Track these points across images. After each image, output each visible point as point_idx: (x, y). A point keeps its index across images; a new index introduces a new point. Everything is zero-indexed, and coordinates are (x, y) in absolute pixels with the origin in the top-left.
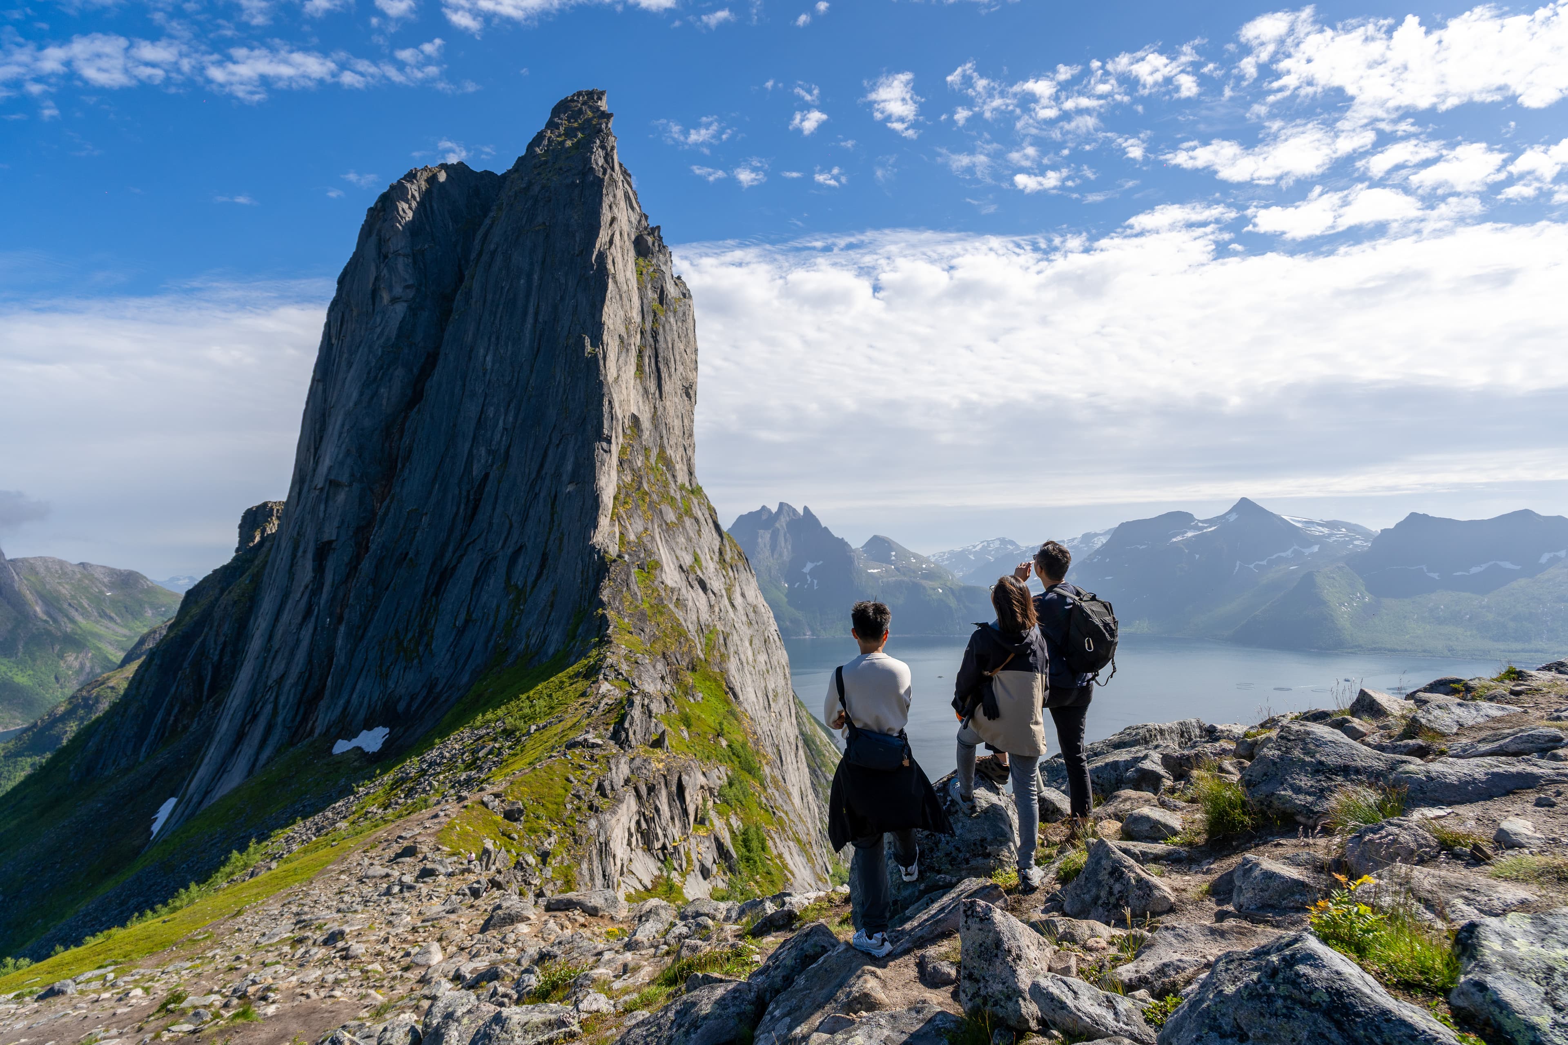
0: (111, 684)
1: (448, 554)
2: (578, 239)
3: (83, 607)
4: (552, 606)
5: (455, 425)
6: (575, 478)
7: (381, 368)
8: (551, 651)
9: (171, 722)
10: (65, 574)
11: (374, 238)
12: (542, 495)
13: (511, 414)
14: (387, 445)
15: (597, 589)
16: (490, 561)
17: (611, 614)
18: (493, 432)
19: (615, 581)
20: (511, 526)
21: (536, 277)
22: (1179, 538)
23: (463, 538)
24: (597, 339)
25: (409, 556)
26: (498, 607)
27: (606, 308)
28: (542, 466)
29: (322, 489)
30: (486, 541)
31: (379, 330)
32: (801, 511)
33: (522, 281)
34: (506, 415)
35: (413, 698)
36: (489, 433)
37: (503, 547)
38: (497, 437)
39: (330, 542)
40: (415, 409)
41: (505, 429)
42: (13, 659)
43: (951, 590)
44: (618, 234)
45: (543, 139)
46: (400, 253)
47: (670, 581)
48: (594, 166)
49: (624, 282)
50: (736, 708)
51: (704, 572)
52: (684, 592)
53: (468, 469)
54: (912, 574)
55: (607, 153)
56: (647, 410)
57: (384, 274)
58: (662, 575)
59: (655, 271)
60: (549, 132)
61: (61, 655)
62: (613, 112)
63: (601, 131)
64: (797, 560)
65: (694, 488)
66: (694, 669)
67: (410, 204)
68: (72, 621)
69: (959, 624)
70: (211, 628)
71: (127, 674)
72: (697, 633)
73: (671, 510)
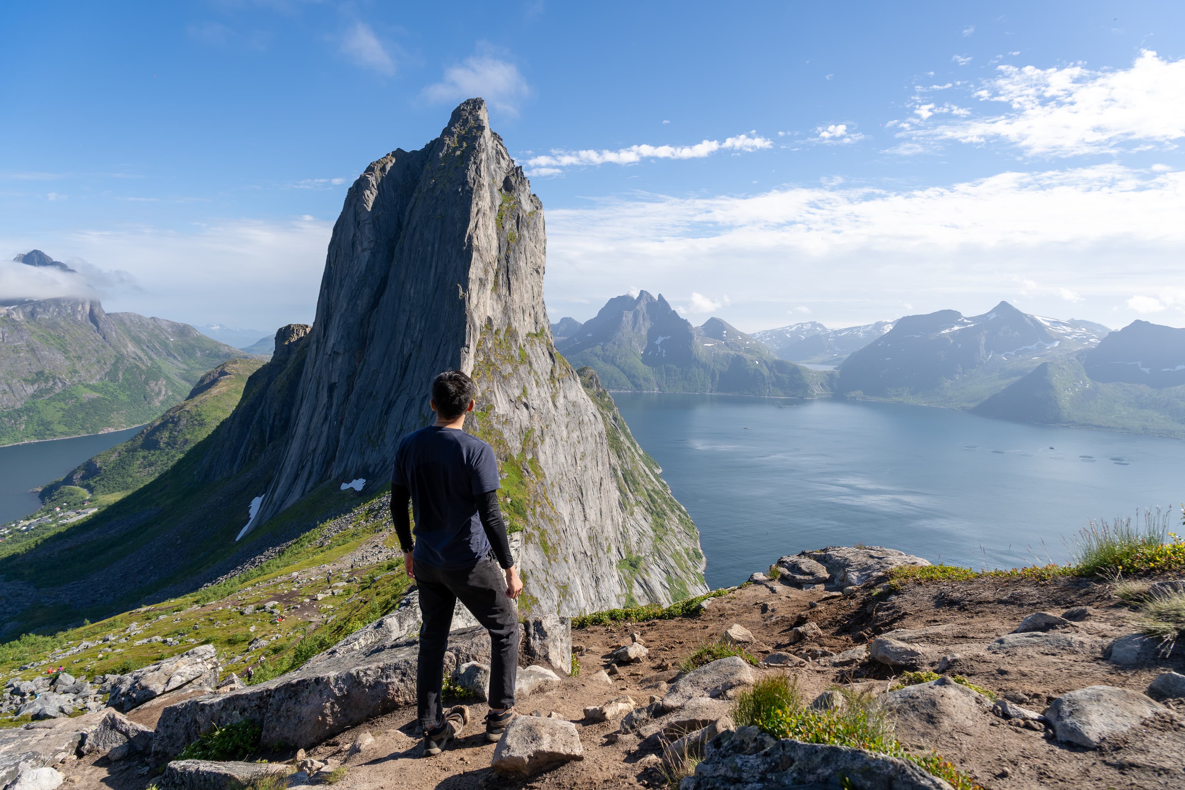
0: (187, 409)
1: (392, 394)
2: (458, 227)
3: (157, 349)
5: (395, 325)
7: (358, 289)
9: (248, 454)
10: (143, 325)
11: (352, 210)
13: (423, 322)
14: (361, 331)
16: (412, 400)
18: (414, 331)
20: (422, 384)
21: (436, 246)
22: (947, 331)
23: (399, 385)
24: (466, 288)
25: (373, 394)
26: (415, 425)
27: (471, 270)
28: (437, 354)
29: (330, 355)
30: (410, 389)
31: (356, 268)
32: (656, 298)
33: (429, 248)
34: (420, 322)
35: (376, 466)
36: (412, 332)
37: (418, 393)
38: (416, 334)
39: (335, 383)
40: (375, 311)
41: (420, 330)
42: (117, 383)
43: (766, 363)
44: (481, 219)
45: (444, 146)
46: (366, 222)
47: (501, 412)
48: (469, 180)
49: (486, 245)
50: (527, 479)
51: (529, 397)
52: (511, 414)
53: (402, 350)
54: (738, 349)
55: (477, 167)
56: (499, 308)
57: (358, 234)
58: (496, 410)
59: (514, 204)
60: (448, 139)
61: (146, 382)
62: (486, 123)
63: (475, 148)
64: (652, 335)
65: (539, 332)
66: (506, 460)
67: (371, 191)
68: (151, 359)
69: (769, 388)
70: (266, 403)
71: (196, 403)
72: (519, 433)
73: (509, 366)
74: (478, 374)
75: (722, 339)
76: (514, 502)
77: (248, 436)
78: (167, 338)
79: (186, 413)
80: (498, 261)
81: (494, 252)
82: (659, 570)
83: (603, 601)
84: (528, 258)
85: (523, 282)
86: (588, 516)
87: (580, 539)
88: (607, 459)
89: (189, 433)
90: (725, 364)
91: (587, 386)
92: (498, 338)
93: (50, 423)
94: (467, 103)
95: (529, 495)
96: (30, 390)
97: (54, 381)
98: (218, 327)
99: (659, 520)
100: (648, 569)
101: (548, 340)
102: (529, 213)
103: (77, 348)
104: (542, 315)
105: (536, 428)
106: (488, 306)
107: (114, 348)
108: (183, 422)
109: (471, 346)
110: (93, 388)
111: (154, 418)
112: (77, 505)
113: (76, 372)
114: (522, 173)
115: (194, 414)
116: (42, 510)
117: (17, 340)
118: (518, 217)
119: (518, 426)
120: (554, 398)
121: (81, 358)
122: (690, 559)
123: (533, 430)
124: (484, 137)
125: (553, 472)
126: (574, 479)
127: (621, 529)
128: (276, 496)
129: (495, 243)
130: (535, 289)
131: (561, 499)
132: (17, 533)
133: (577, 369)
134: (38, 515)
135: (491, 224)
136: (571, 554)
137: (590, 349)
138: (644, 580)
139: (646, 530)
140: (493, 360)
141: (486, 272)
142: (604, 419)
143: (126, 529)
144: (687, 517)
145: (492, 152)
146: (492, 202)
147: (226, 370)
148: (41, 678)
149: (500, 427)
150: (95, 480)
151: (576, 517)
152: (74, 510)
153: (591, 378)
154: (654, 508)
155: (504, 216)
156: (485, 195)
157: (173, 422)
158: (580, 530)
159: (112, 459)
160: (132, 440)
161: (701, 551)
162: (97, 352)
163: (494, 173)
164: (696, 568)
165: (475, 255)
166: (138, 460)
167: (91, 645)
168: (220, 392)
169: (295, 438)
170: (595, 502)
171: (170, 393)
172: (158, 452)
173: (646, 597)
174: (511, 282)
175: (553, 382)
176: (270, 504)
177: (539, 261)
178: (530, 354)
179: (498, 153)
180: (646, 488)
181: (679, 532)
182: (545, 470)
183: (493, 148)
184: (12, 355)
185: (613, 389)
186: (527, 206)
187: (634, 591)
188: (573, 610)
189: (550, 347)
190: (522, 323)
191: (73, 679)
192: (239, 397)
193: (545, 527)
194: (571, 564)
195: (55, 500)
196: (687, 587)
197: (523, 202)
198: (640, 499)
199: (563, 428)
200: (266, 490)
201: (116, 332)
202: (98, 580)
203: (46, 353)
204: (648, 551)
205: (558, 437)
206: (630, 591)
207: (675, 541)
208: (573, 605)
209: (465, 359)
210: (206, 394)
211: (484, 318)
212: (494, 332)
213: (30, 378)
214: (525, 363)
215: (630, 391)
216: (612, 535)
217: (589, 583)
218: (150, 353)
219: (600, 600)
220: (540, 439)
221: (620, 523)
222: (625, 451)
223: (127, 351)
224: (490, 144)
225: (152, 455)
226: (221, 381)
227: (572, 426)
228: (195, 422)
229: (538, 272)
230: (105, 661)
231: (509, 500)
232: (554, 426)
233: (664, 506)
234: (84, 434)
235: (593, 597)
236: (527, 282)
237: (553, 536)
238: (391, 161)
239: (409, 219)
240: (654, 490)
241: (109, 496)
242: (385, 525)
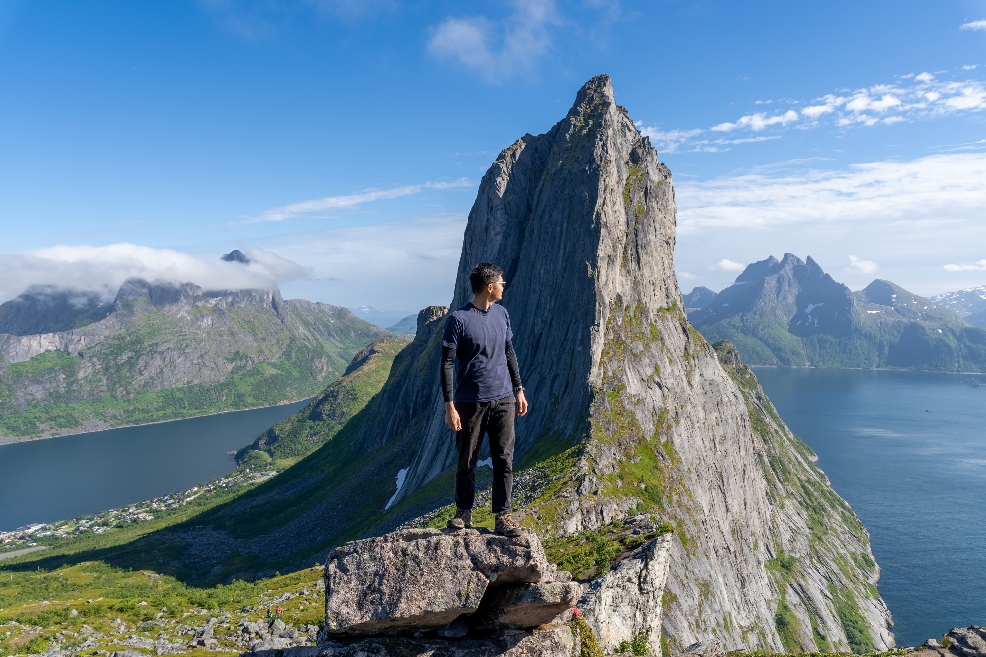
0: (344, 385)
2: (586, 206)
3: (320, 330)
4: (570, 410)
5: (526, 305)
6: (581, 344)
8: (568, 434)
9: (395, 428)
10: (310, 309)
11: (485, 197)
12: (567, 349)
13: (553, 302)
15: (588, 407)
16: (543, 379)
17: (593, 421)
18: (544, 310)
19: (597, 403)
20: (553, 363)
21: (565, 226)
23: (531, 365)
24: (594, 266)
26: (546, 404)
27: (599, 247)
28: (567, 333)
30: (541, 368)
31: (489, 252)
32: (804, 260)
33: (558, 228)
34: (550, 301)
36: (542, 311)
37: (549, 373)
38: (546, 314)
41: (550, 310)
42: (291, 361)
43: (953, 332)
44: (608, 195)
45: (571, 126)
46: (498, 207)
47: (633, 392)
48: (595, 158)
49: (614, 221)
50: (662, 464)
51: (661, 376)
52: (644, 394)
53: (532, 330)
54: (912, 316)
55: (604, 143)
56: (628, 284)
57: (491, 219)
58: (628, 390)
59: (642, 175)
60: (574, 119)
61: (312, 360)
62: (611, 99)
63: (601, 125)
64: (801, 302)
65: (670, 306)
66: (639, 443)
67: (502, 177)
68: (316, 339)
69: (958, 362)
70: (410, 381)
71: (351, 379)
72: (652, 415)
73: (640, 343)
74: (608, 353)
75: (890, 304)
76: (649, 488)
77: (395, 411)
78: (328, 321)
79: (343, 388)
80: (627, 235)
81: (623, 227)
82: (819, 575)
83: (750, 606)
84: (658, 229)
85: (652, 255)
86: (730, 507)
87: (722, 532)
88: (750, 444)
89: (345, 407)
90: (896, 333)
91: (724, 361)
92: (628, 315)
93: (243, 395)
94: (592, 81)
95: (664, 482)
96: (230, 367)
97: (246, 359)
98: (368, 309)
99: (816, 517)
100: (805, 573)
101: (680, 314)
102: (658, 183)
103: (263, 331)
104: (673, 288)
105: (670, 409)
106: (617, 282)
107: (289, 330)
108: (341, 396)
109: (602, 325)
110: (274, 365)
111: (318, 392)
112: (262, 468)
113: (261, 351)
114: (649, 143)
115: (349, 389)
116: (237, 470)
117: (222, 326)
118: (646, 189)
119: (651, 406)
120: (688, 376)
121: (265, 340)
122: (859, 566)
123: (666, 411)
124: (610, 113)
125: (690, 457)
126: (713, 465)
127: (770, 524)
128: (419, 469)
129: (623, 218)
130: (666, 261)
131: (699, 487)
132: (220, 489)
133: (712, 343)
134: (234, 474)
135: (618, 199)
136: (712, 549)
137: (727, 320)
138: (800, 585)
139: (800, 527)
140: (624, 338)
141: (615, 248)
142: (745, 398)
143: (299, 492)
144: (853, 515)
145: (617, 126)
146: (619, 177)
147: (375, 348)
148: (262, 621)
149: (632, 407)
150: (274, 446)
151: (717, 508)
152: (259, 472)
153: (729, 352)
154: (809, 502)
155: (632, 189)
156: (612, 171)
157: (333, 396)
158: (721, 522)
159: (287, 428)
160: (302, 411)
161: (872, 557)
162: (277, 334)
163: (620, 146)
164: (867, 578)
165: (603, 232)
166: (306, 429)
167: (292, 597)
168: (370, 369)
169: (436, 414)
170: (738, 491)
171: (331, 370)
172: (321, 423)
173: (803, 605)
174: (641, 256)
175: (687, 359)
176: (414, 476)
177: (669, 232)
178: (662, 330)
179: (624, 125)
180: (798, 478)
181: (843, 533)
182: (681, 454)
183: (618, 121)
184: (219, 338)
185: (755, 364)
186: (655, 176)
187: (788, 598)
188: (716, 612)
189: (683, 322)
190: (652, 298)
191: (284, 625)
192: (387, 374)
193: (683, 517)
194: (712, 560)
195: (246, 462)
196: (856, 600)
197: (651, 172)
198: (792, 491)
199: (700, 409)
200: (410, 462)
201: (291, 316)
202: (279, 536)
203: (241, 336)
204: (804, 552)
205: (694, 419)
206: (783, 597)
207: (837, 543)
208: (717, 606)
209: (595, 338)
210: (359, 371)
211: (613, 295)
212: (624, 308)
213: (230, 357)
214: (657, 340)
215: (775, 367)
216: (759, 530)
217: (734, 582)
218: (316, 334)
219: (747, 604)
220: (675, 421)
221: (769, 517)
222: (772, 435)
223: (299, 333)
224: (615, 118)
225: (317, 426)
226: (371, 359)
227: (709, 406)
228: (350, 397)
229: (668, 243)
230: (305, 612)
231: (643, 486)
232: (689, 406)
233: (822, 500)
234: (266, 406)
235: (738, 599)
236: (657, 255)
237: (692, 527)
238: (520, 147)
239: (538, 201)
240: (808, 481)
241: (285, 460)
242: (520, 505)
